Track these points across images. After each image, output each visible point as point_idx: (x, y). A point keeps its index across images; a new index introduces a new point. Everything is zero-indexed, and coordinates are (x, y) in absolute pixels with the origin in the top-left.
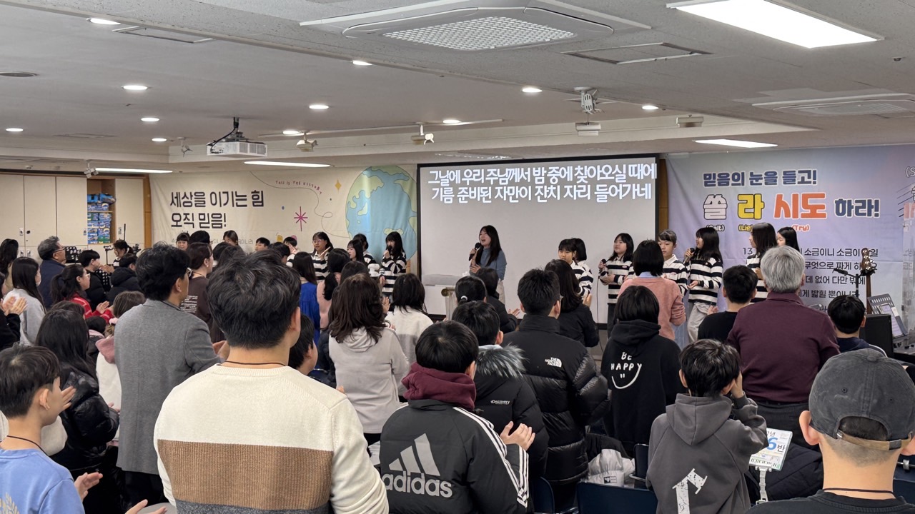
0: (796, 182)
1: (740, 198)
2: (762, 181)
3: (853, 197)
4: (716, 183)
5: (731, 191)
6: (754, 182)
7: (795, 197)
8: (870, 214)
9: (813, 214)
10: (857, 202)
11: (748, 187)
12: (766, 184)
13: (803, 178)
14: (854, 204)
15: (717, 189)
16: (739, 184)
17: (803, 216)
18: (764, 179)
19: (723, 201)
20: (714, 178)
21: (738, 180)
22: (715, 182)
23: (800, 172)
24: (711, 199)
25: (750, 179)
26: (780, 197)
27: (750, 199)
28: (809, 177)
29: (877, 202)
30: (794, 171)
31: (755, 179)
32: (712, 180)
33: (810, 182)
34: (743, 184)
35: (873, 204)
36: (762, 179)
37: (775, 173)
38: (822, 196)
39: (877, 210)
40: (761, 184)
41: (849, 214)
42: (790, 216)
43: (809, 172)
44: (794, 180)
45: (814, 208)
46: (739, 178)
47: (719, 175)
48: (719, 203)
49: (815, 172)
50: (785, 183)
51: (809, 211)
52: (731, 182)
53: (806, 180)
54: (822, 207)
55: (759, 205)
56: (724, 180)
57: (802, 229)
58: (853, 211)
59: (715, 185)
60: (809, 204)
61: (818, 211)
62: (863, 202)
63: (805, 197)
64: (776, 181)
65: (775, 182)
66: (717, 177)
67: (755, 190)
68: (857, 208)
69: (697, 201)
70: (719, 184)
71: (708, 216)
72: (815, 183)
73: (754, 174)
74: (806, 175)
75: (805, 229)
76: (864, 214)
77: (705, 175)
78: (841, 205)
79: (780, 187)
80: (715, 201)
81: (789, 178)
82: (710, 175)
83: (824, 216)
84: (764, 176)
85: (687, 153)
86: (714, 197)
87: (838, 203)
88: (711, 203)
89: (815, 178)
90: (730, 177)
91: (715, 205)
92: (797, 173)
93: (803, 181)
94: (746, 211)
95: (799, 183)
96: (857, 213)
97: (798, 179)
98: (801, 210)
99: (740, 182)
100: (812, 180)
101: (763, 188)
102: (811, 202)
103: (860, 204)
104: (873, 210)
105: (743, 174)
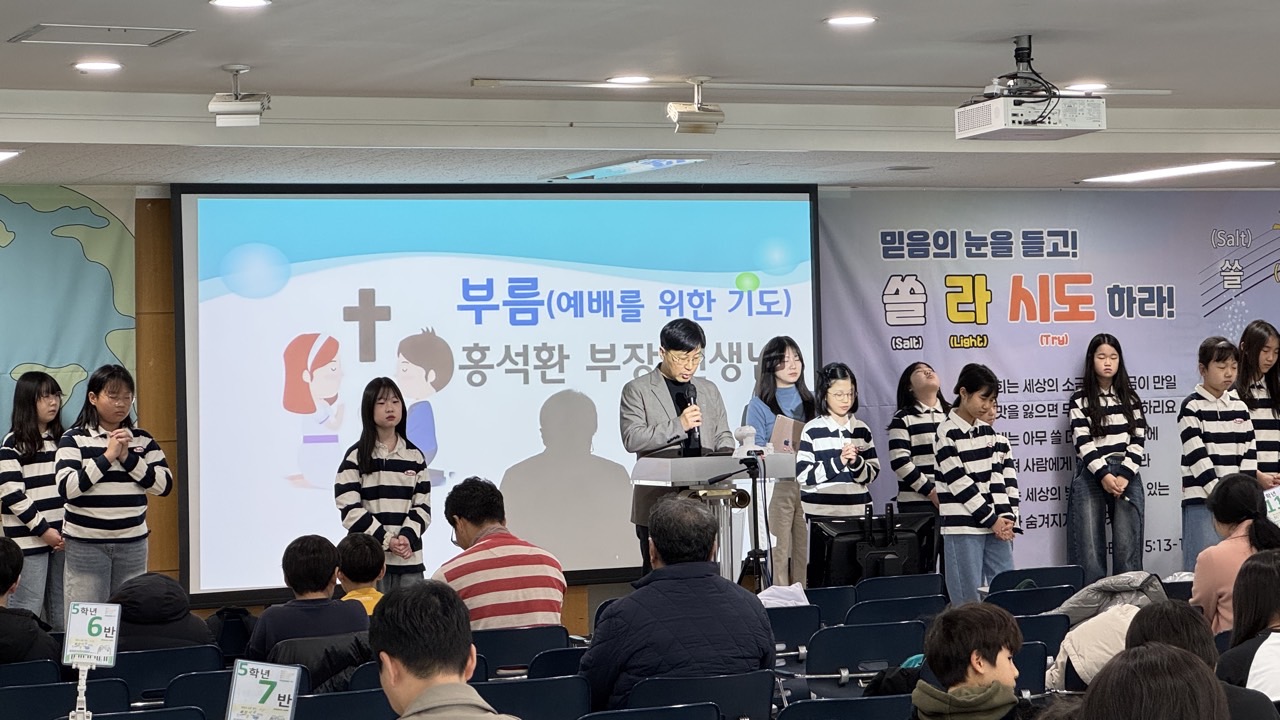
0: (1045, 253)
1: (951, 281)
2: (987, 250)
3: (1134, 283)
4: (906, 252)
5: (932, 268)
6: (974, 250)
7: (1044, 280)
8: (1160, 314)
9: (1074, 315)
10: (1141, 290)
11: (962, 263)
12: (994, 255)
13: (1055, 245)
14: (1137, 295)
15: (907, 264)
16: (946, 255)
17: (1058, 317)
18: (990, 246)
19: (919, 289)
20: (902, 242)
21: (945, 246)
22: (902, 249)
23: (1050, 234)
24: (896, 283)
25: (967, 245)
26: (1017, 281)
27: (967, 283)
28: (1066, 245)
29: (1170, 290)
30: (1041, 233)
31: (975, 244)
32: (897, 245)
33: (1067, 254)
34: (954, 255)
35: (1165, 294)
36: (986, 245)
37: (1009, 235)
38: (1087, 279)
39: (1171, 305)
40: (985, 255)
41: (1130, 314)
42: (1035, 319)
43: (1064, 234)
44: (1041, 249)
45: (1075, 302)
46: (946, 243)
47: (910, 236)
48: (912, 292)
49: (1074, 234)
50: (1026, 254)
51: (1066, 308)
52: (933, 250)
53: (1061, 249)
54: (1088, 300)
55: (982, 297)
56: (919, 246)
57: (1056, 341)
58: (1136, 306)
59: (902, 256)
60: (1067, 294)
61: (1083, 308)
62: (1150, 290)
63: (1061, 281)
64: (1010, 250)
65: (1008, 253)
66: (906, 241)
67: (975, 265)
68: (1142, 302)
69: (871, 290)
70: (911, 255)
71: (892, 319)
72: (1074, 255)
73: (973, 235)
74: (1059, 240)
75: (1061, 342)
76: (1152, 313)
77: (884, 235)
78: (1116, 296)
79: (1019, 263)
80: (905, 287)
81: (1033, 244)
82: (892, 234)
83: (1090, 316)
84: (989, 240)
85: (848, 189)
86: (903, 280)
87: (1112, 292)
88: (897, 293)
89: (1074, 247)
90: (931, 240)
91: (905, 296)
92: (1045, 235)
93: (1055, 253)
94: (961, 307)
95: (1049, 254)
96: (1143, 312)
97: (1048, 248)
98: (1055, 308)
99: (948, 250)
100: (1069, 249)
101: (989, 264)
102: (1070, 290)
103: (1146, 295)
104: (1165, 305)
105: (953, 234)
